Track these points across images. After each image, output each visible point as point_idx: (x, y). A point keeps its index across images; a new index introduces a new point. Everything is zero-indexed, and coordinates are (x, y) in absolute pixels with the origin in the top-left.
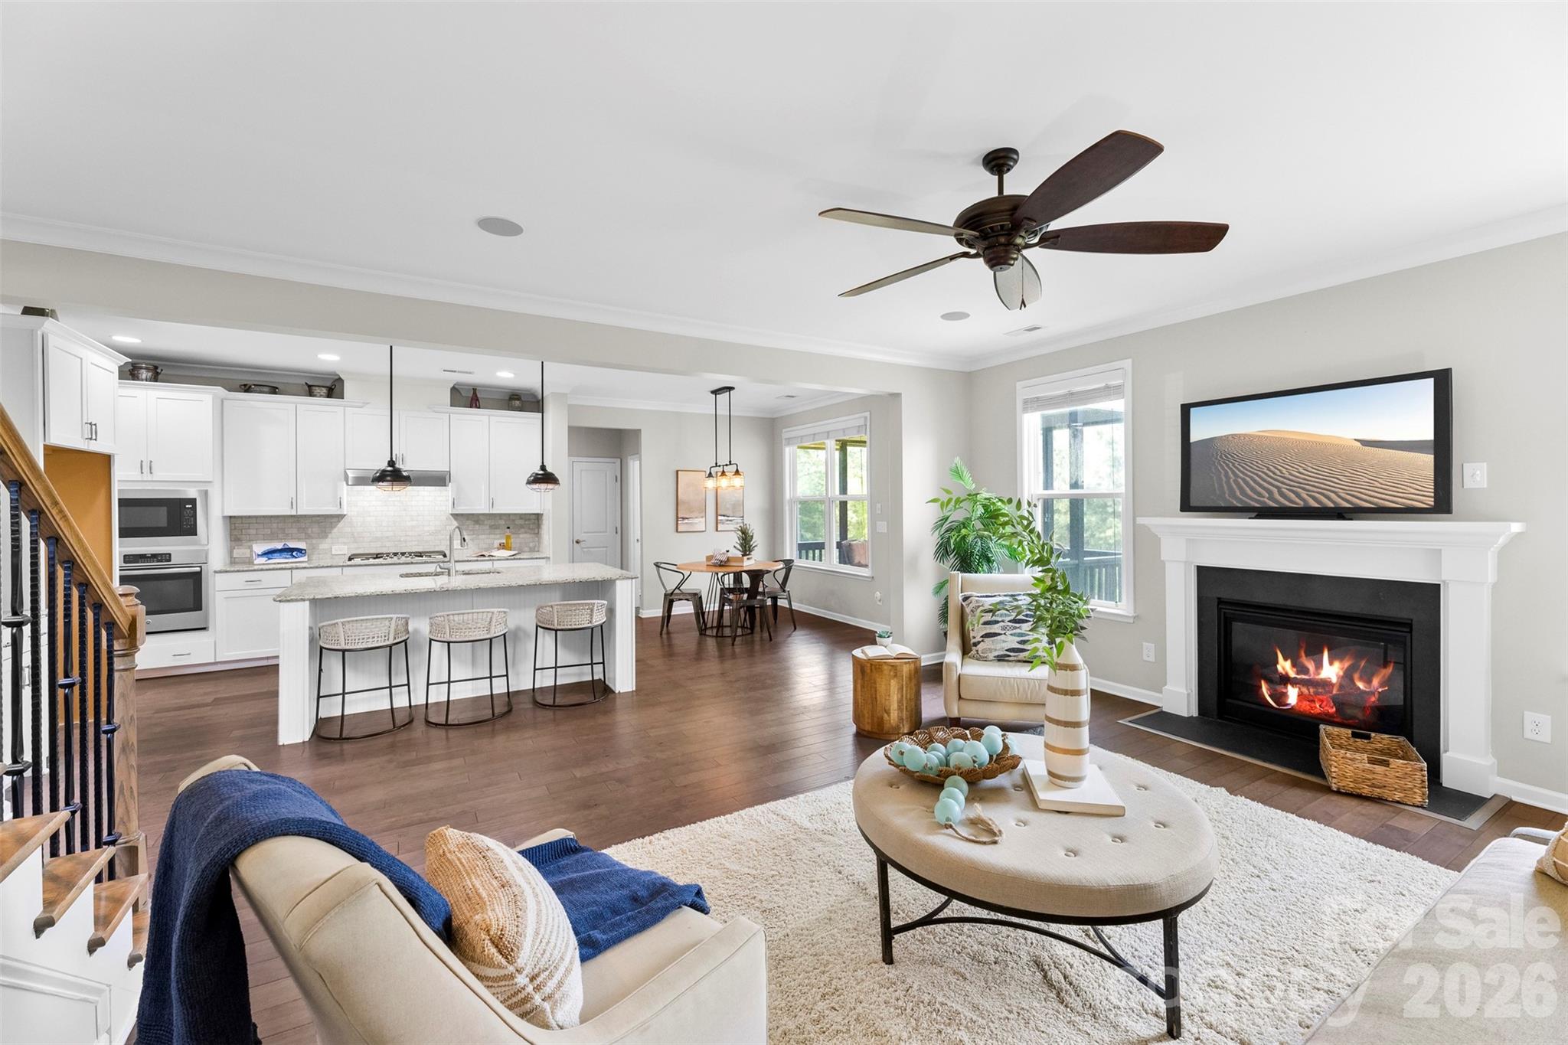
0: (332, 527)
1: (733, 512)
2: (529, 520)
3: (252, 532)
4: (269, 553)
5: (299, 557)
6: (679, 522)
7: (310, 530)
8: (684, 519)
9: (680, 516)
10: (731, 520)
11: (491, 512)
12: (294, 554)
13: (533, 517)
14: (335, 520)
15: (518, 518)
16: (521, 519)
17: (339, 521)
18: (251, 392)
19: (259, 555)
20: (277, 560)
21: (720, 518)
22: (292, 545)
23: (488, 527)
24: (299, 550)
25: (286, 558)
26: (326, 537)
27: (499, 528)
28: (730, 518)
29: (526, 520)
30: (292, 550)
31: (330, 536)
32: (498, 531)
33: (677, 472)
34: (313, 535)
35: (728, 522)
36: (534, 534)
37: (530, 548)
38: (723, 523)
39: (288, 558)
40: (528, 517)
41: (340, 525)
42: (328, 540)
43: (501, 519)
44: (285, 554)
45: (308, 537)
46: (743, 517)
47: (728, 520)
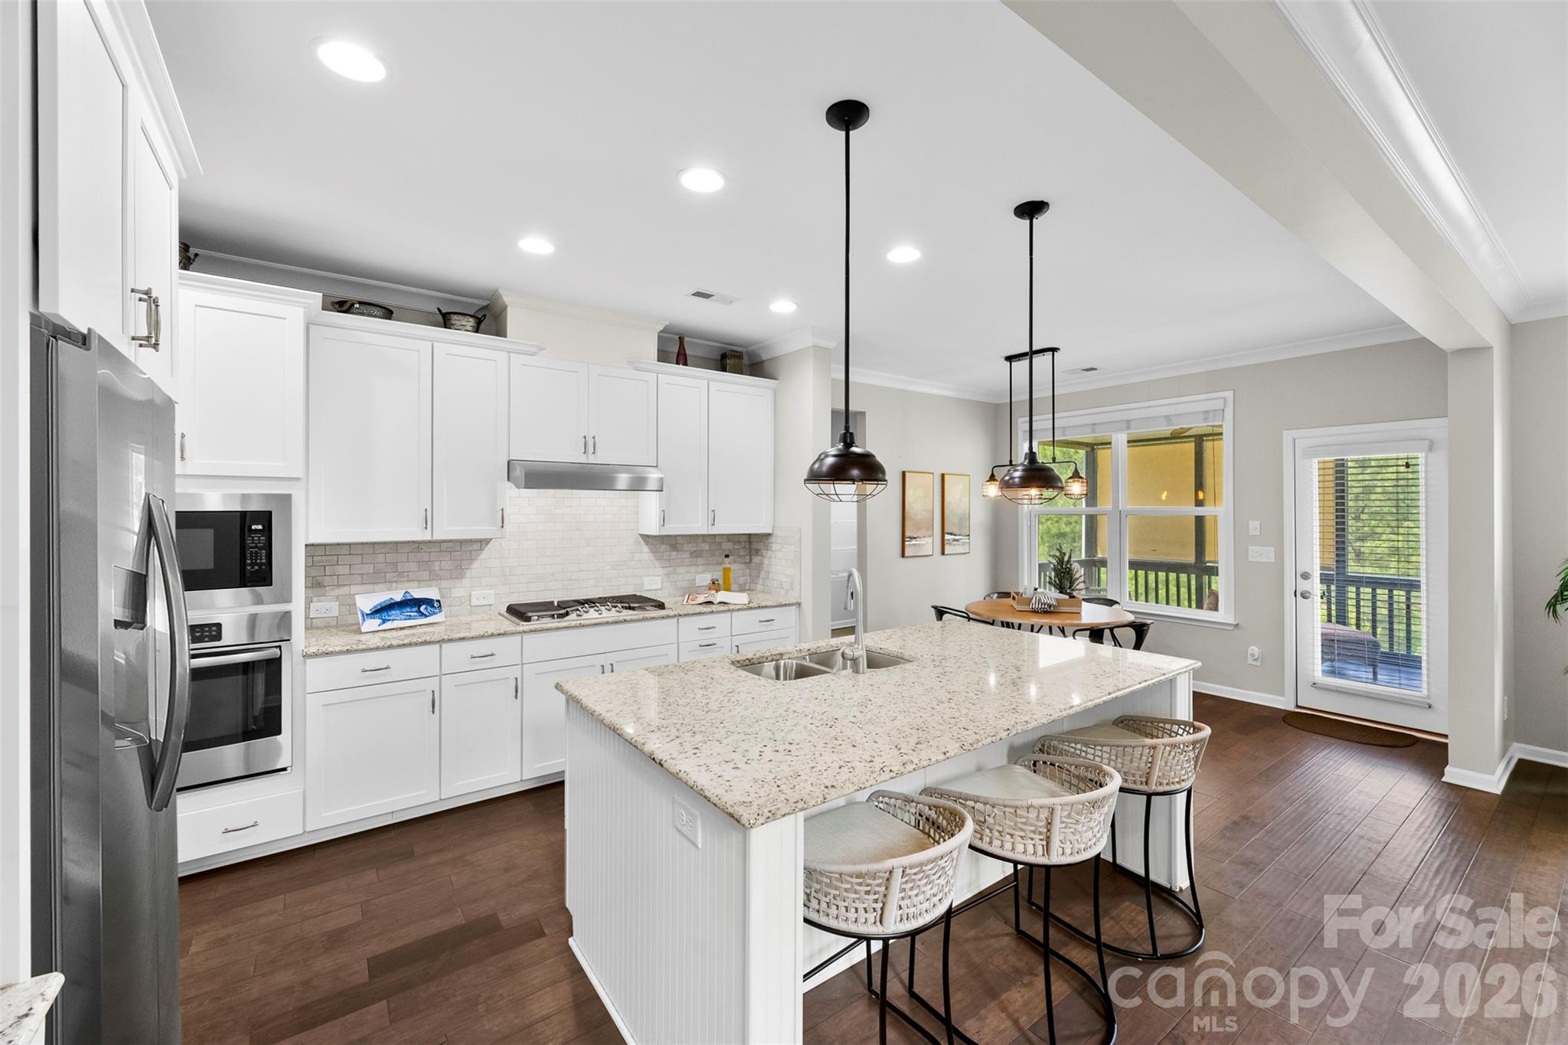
0: (472, 559)
1: (960, 529)
2: (739, 542)
3: (343, 570)
4: (383, 610)
5: (431, 615)
6: (907, 543)
7: (437, 563)
8: (912, 538)
9: (907, 534)
10: (957, 540)
11: (710, 533)
12: (422, 609)
13: (743, 539)
14: (477, 546)
15: (726, 540)
16: (729, 540)
17: (481, 549)
18: (352, 313)
19: (367, 615)
20: (398, 620)
21: (947, 537)
22: (417, 594)
23: (687, 555)
24: (429, 602)
25: (410, 618)
26: (461, 577)
27: (701, 556)
28: (956, 537)
29: (735, 544)
30: (417, 603)
31: (468, 574)
32: (700, 561)
33: (904, 473)
34: (442, 573)
35: (955, 542)
36: (745, 563)
37: (740, 585)
38: (950, 544)
39: (414, 618)
40: (737, 539)
41: (485, 554)
42: (466, 582)
43: (704, 542)
44: (410, 611)
45: (434, 578)
46: (969, 535)
47: (954, 540)
